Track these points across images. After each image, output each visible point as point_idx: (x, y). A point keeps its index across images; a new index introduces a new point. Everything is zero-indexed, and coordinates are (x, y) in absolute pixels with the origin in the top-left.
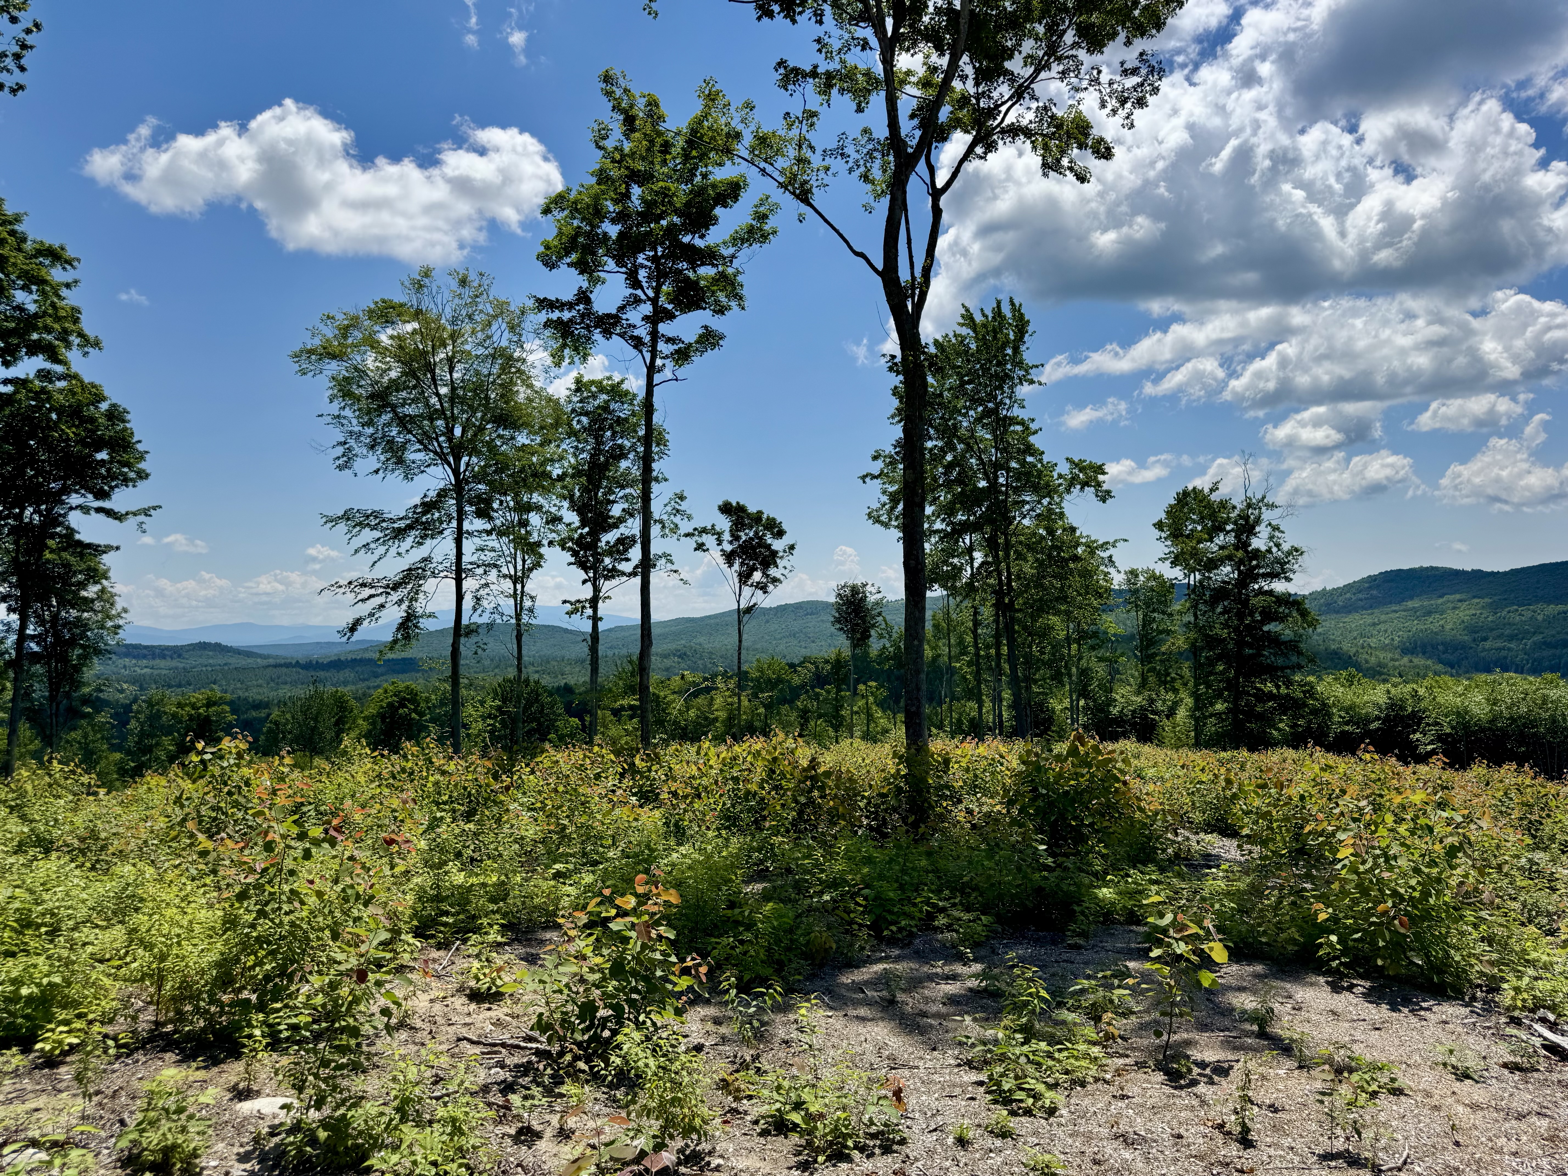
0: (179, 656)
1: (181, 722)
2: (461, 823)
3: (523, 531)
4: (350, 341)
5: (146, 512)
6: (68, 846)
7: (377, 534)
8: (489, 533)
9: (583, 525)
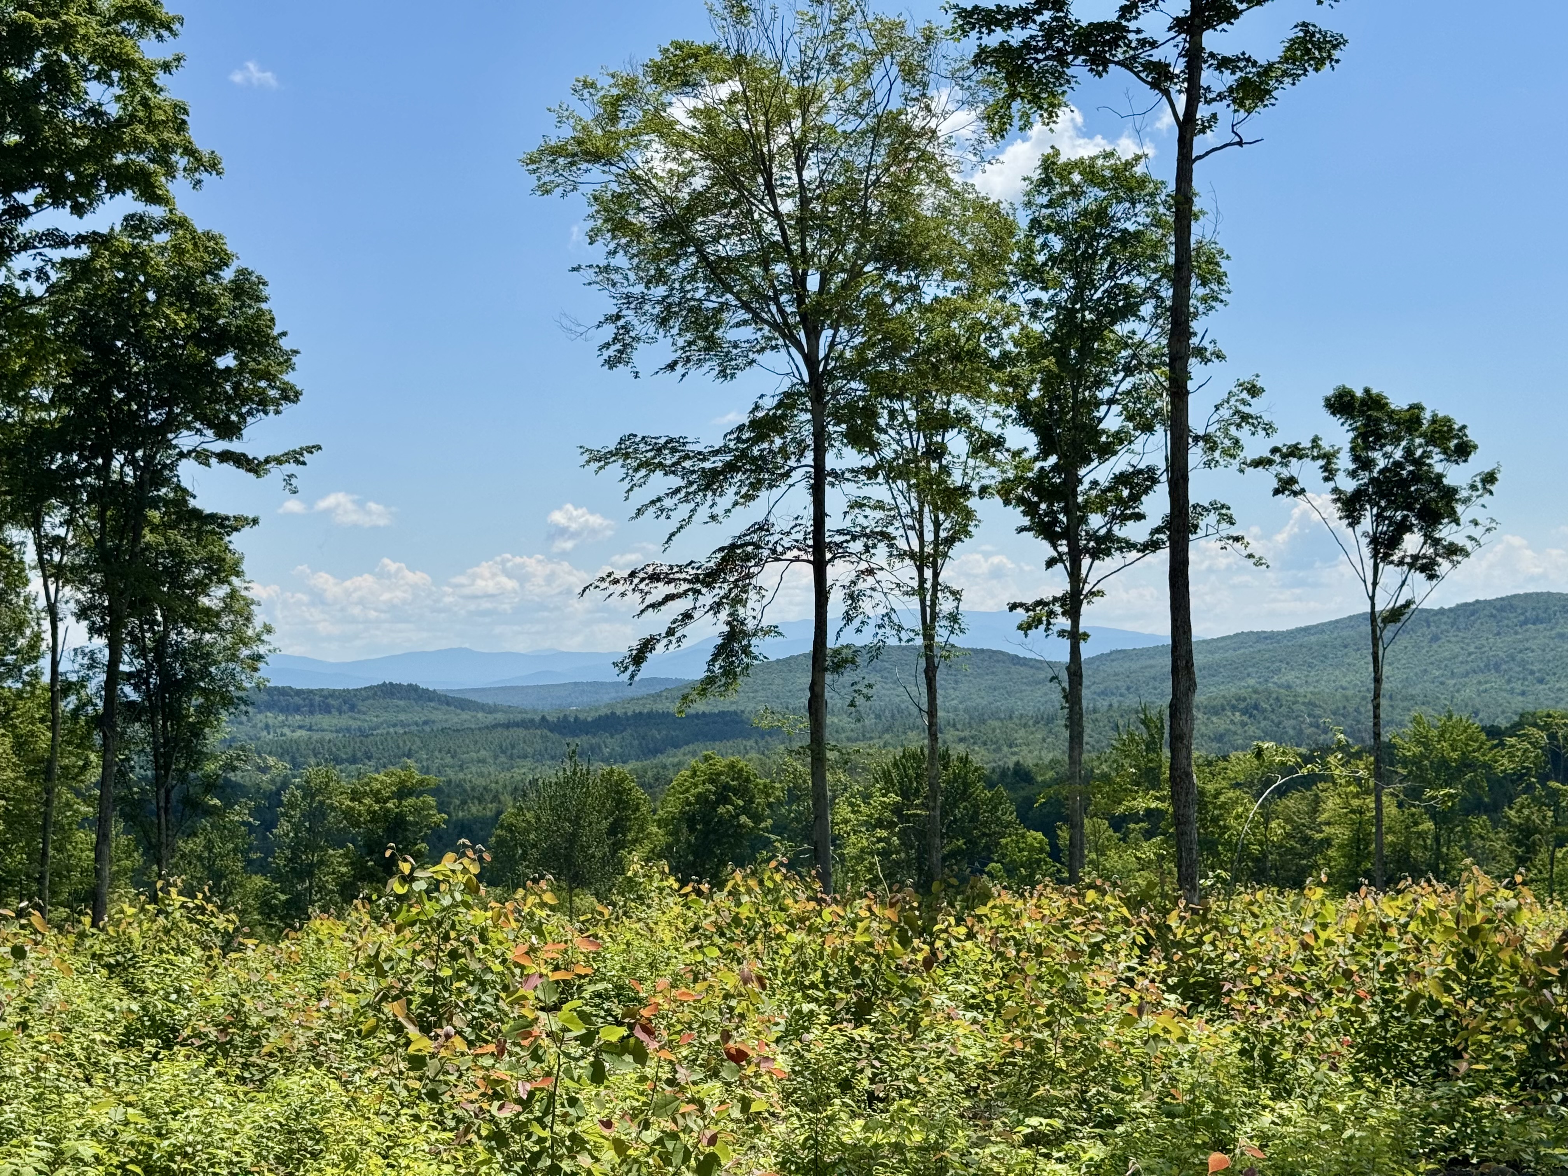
0: (352, 708)
1: (357, 825)
2: (848, 1027)
3: (934, 466)
4: (622, 125)
5: (296, 457)
6: (199, 1035)
7: (676, 481)
8: (871, 473)
9: (1044, 454)
